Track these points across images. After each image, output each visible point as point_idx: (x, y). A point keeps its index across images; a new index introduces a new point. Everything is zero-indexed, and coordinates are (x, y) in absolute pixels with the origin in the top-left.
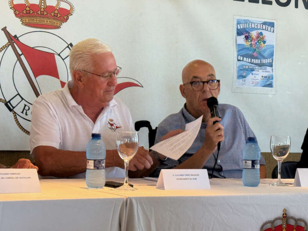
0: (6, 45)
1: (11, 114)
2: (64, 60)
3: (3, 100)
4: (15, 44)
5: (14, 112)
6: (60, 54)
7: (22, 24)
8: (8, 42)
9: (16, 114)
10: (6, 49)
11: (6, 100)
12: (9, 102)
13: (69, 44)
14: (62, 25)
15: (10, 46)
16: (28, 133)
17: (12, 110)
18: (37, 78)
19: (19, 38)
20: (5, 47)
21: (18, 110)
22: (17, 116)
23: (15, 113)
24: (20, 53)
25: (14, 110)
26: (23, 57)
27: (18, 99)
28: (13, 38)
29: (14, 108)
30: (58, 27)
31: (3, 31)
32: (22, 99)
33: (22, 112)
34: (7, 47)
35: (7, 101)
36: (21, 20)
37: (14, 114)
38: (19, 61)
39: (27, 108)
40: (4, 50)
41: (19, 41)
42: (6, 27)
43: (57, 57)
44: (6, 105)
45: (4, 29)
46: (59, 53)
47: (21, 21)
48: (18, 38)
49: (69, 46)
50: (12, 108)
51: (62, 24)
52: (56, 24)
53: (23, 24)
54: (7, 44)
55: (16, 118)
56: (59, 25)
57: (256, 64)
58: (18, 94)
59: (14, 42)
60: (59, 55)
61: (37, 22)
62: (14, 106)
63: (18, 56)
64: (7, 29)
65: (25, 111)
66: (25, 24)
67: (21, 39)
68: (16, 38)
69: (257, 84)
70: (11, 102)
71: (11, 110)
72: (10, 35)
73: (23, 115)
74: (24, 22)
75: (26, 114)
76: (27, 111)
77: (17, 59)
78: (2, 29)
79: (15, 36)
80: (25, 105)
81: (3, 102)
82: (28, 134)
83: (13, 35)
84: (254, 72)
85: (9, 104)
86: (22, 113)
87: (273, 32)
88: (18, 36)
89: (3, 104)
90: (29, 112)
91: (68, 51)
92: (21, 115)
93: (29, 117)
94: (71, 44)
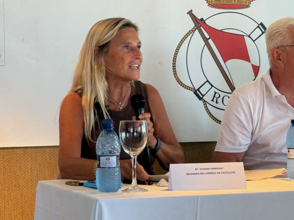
0: (193, 30)
1: (201, 102)
2: (255, 42)
3: (192, 88)
4: (201, 27)
5: (203, 101)
6: (251, 36)
7: (208, 5)
8: (195, 26)
9: (206, 103)
10: (192, 33)
11: (194, 88)
12: (198, 90)
13: (259, 24)
14: (251, 4)
15: (197, 30)
16: (219, 122)
17: (202, 98)
18: (226, 63)
19: (206, 21)
20: (191, 31)
21: (208, 98)
22: (208, 105)
23: (205, 101)
24: (208, 37)
25: (204, 98)
26: (210, 41)
27: (208, 86)
28: (199, 22)
29: (203, 96)
30: (247, 6)
31: (189, 15)
32: (212, 86)
33: (213, 100)
34: (194, 31)
35: (196, 89)
36: (207, 1)
37: (203, 102)
38: (207, 46)
39: (217, 96)
40: (191, 35)
41: (206, 24)
42: (191, 11)
43: (247, 39)
44: (195, 93)
45: (190, 13)
46: (248, 35)
47: (207, 3)
48: (204, 21)
49: (260, 26)
50: (201, 96)
51: (251, 2)
52: (244, 3)
53: (210, 5)
54: (193, 28)
55: (207, 106)
56: (248, 4)
58: (208, 81)
59: (201, 26)
60: (249, 36)
61: (224, 2)
62: (203, 94)
63: (206, 40)
64: (192, 12)
65: (215, 99)
66: (212, 6)
67: (208, 22)
68: (203, 21)
70: (200, 90)
71: (200, 99)
72: (196, 18)
73: (214, 104)
74: (210, 3)
75: (217, 102)
76: (218, 99)
77: (205, 44)
78: (188, 13)
79: (202, 19)
80: (215, 93)
81: (192, 90)
82: (220, 124)
83: (200, 18)
85: (198, 92)
86: (212, 102)
88: (204, 19)
89: (192, 92)
90: (220, 100)
91: (258, 32)
92: (211, 103)
93: (220, 105)
94: (262, 24)
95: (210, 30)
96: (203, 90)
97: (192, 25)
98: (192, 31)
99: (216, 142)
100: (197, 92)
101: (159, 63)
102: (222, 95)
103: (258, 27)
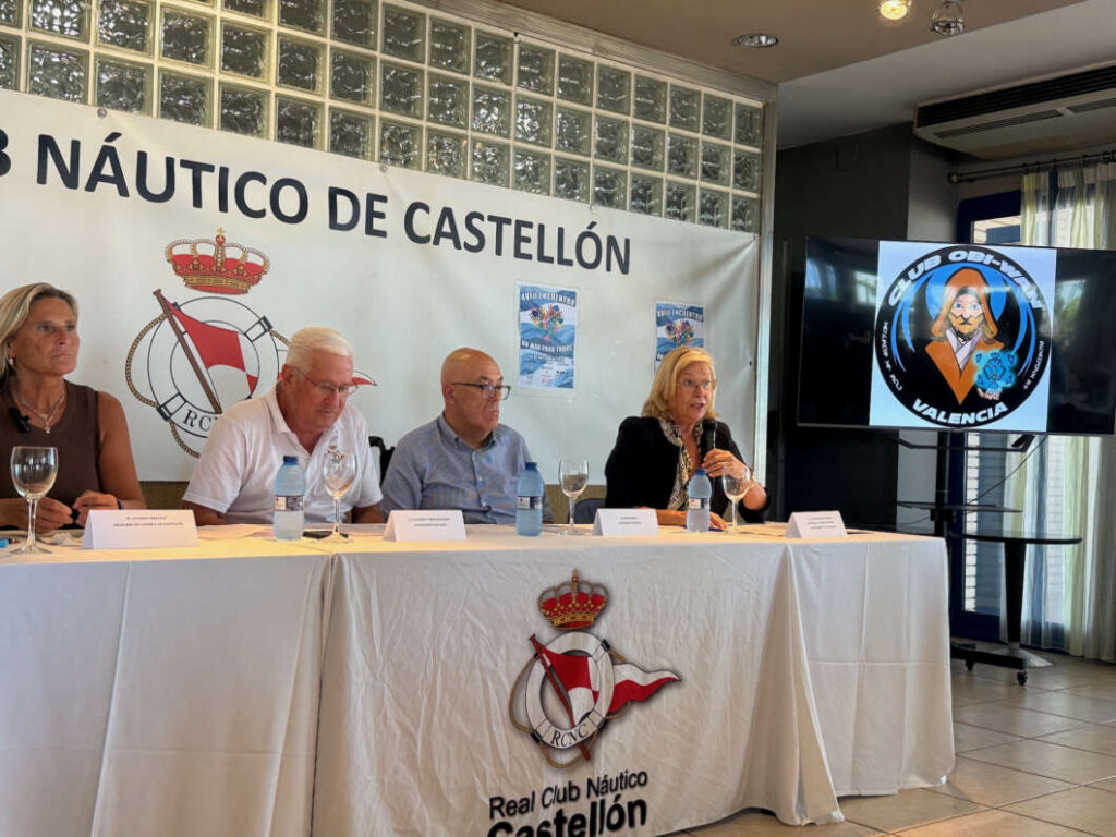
0: (160, 318)
1: (168, 423)
2: (253, 343)
3: (155, 402)
4: (174, 316)
6: (247, 334)
7: (186, 285)
8: (163, 313)
9: (175, 425)
10: (159, 323)
11: (159, 404)
12: (164, 405)
13: (261, 318)
15: (166, 321)
16: (197, 455)
17: (169, 418)
18: (211, 370)
19: (181, 308)
21: (179, 418)
22: (177, 428)
24: (183, 330)
25: (173, 418)
26: (187, 337)
27: (179, 400)
28: (171, 308)
29: (171, 414)
30: (245, 292)
31: (155, 296)
32: (186, 401)
33: (185, 422)
34: (162, 321)
35: (161, 403)
36: (185, 279)
37: (171, 425)
38: (180, 342)
39: (192, 415)
40: (155, 327)
41: (181, 311)
42: (160, 290)
43: (242, 338)
44: (159, 410)
45: (158, 293)
47: (184, 281)
48: (179, 307)
49: (262, 321)
50: (168, 416)
51: (251, 287)
52: (240, 287)
53: (188, 285)
54: (161, 316)
55: (176, 430)
56: (246, 289)
57: (548, 353)
58: (179, 394)
59: (173, 313)
60: (245, 334)
61: (211, 283)
62: (172, 411)
63: (179, 335)
64: (161, 292)
65: (189, 420)
66: (191, 286)
68: (177, 307)
69: (549, 383)
70: (167, 405)
71: (166, 418)
72: (167, 303)
73: (187, 427)
74: (189, 282)
75: (191, 425)
76: (193, 420)
77: (177, 339)
78: (154, 293)
79: (175, 304)
80: (190, 411)
81: (154, 406)
83: (172, 302)
84: (545, 365)
85: (163, 409)
87: (574, 306)
88: (179, 304)
89: (154, 409)
90: (196, 422)
91: (259, 329)
92: (184, 426)
93: (196, 429)
94: (264, 318)
95: (187, 320)
96: (171, 407)
97: (159, 311)
98: (159, 321)
99: (188, 483)
100: (161, 409)
101: (105, 362)
102: (200, 414)
103: (259, 322)
